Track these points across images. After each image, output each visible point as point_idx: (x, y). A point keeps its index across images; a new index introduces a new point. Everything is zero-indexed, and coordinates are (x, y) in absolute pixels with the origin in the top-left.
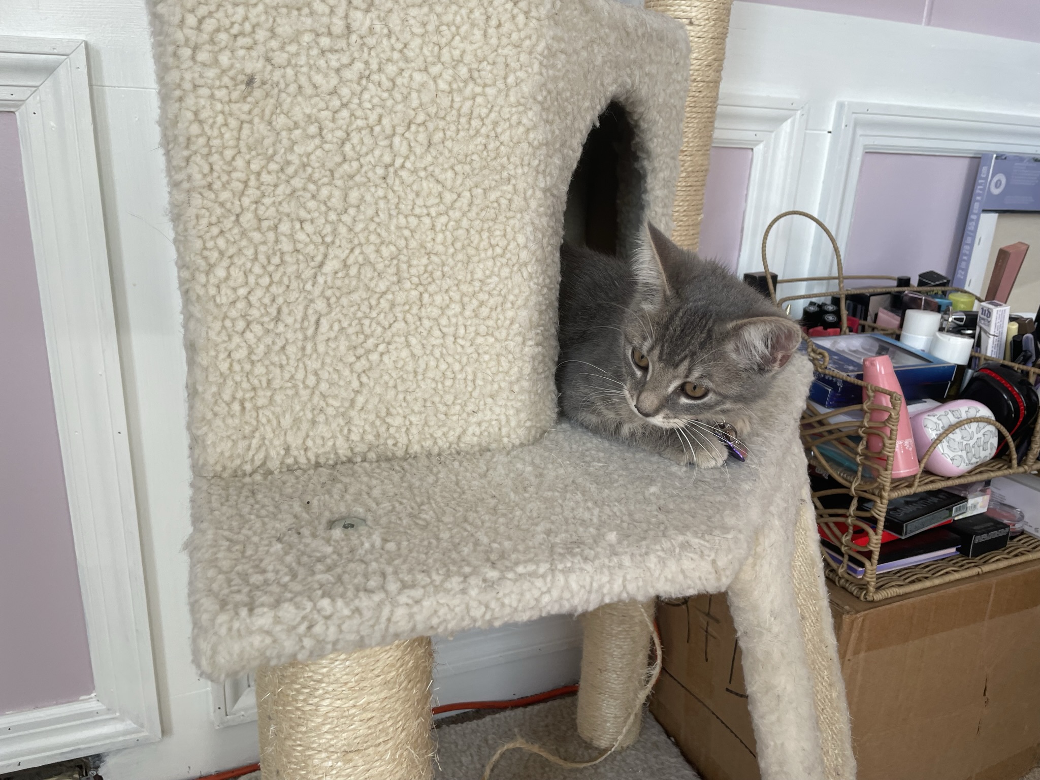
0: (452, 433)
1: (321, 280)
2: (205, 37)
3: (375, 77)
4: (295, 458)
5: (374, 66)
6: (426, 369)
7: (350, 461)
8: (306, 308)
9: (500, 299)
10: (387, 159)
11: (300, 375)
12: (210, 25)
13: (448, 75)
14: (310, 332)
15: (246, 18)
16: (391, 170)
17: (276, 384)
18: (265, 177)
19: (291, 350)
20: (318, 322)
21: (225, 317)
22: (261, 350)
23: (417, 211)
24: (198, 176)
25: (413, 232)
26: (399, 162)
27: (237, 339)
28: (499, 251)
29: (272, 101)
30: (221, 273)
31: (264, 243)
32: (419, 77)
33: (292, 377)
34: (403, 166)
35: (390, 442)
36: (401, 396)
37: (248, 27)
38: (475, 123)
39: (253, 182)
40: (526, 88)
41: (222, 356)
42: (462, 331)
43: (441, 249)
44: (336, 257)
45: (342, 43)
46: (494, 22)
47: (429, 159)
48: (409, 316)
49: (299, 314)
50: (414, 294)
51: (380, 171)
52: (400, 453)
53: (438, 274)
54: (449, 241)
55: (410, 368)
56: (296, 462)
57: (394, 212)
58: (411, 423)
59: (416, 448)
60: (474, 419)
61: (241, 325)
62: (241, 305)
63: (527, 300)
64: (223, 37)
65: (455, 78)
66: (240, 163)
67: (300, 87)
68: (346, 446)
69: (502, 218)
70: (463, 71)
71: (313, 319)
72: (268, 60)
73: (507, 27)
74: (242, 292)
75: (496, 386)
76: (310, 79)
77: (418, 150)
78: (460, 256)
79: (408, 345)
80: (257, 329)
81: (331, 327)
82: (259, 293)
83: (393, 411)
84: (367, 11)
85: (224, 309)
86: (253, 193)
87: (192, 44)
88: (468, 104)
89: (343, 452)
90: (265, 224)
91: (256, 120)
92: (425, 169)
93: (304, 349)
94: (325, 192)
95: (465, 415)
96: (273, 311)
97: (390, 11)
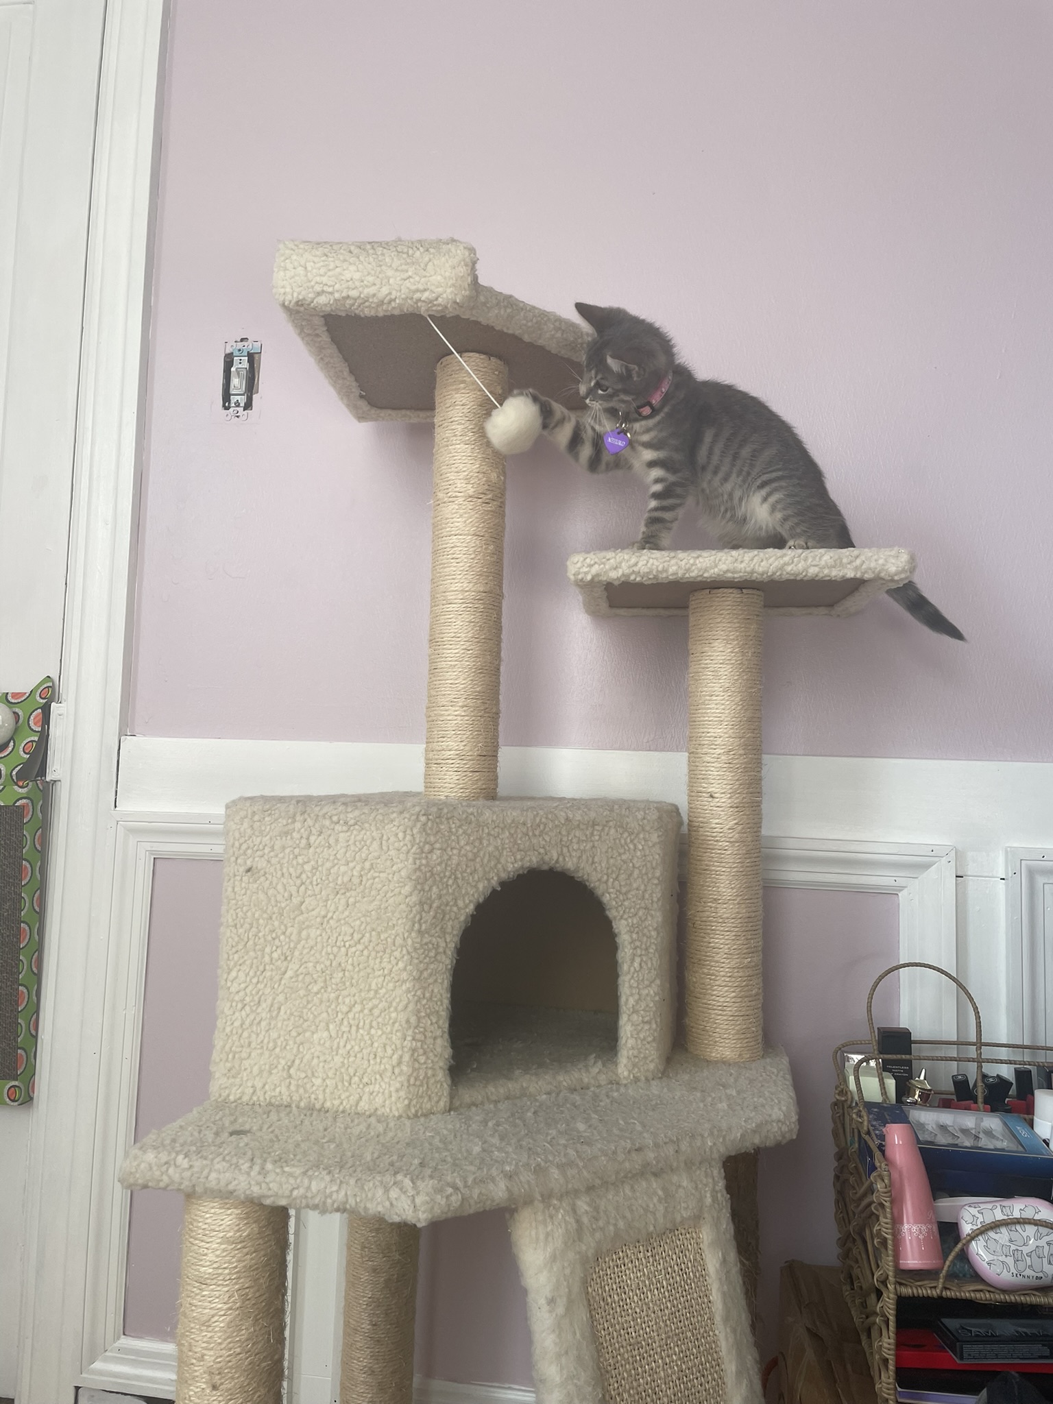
0: (352, 1097)
1: (283, 982)
2: (241, 851)
3: (320, 868)
4: (259, 1098)
5: (320, 863)
6: (338, 1047)
7: (288, 1106)
8: (274, 999)
9: (386, 1005)
10: (323, 913)
11: (266, 1041)
12: (244, 847)
13: (358, 868)
14: (274, 1014)
15: (261, 843)
16: (326, 920)
17: (253, 1045)
18: (261, 921)
19: (263, 1024)
20: (279, 1009)
21: (232, 1001)
22: (247, 1023)
23: (338, 944)
24: (230, 920)
25: (335, 956)
26: (330, 915)
27: (237, 1014)
28: (386, 972)
29: (268, 882)
30: (234, 974)
31: (256, 958)
32: (343, 869)
33: (262, 1042)
34: (332, 918)
35: (313, 1096)
36: (321, 1064)
37: (261, 847)
38: (373, 893)
39: (255, 925)
40: (403, 873)
41: (229, 1023)
42: (361, 1024)
43: (350, 967)
44: (291, 969)
45: (305, 852)
46: (385, 838)
47: (347, 913)
48: (330, 1010)
49: (269, 1002)
50: (333, 996)
51: (318, 920)
52: (318, 1106)
53: (348, 984)
54: (356, 964)
55: (327, 1045)
56: (258, 1100)
57: (325, 944)
58: (327, 1086)
59: (328, 1104)
60: (367, 1089)
61: (240, 1006)
62: (242, 994)
63: (406, 1007)
64: (249, 852)
65: (363, 869)
66: (249, 914)
67: (283, 874)
68: (287, 1093)
69: (388, 951)
70: (367, 865)
71: (276, 1006)
72: (269, 862)
73: (392, 839)
74: (243, 986)
75: (382, 1066)
76: (288, 869)
77: (340, 909)
78: (362, 974)
79: (328, 1029)
80: (247, 1008)
81: (286, 1012)
82: (250, 988)
83: (316, 1075)
84: (319, 835)
85: (232, 995)
86: (254, 929)
87: (236, 855)
88: (371, 881)
89: (286, 1099)
90: (258, 947)
91: (260, 892)
92: (345, 919)
93: (270, 1024)
94: (289, 930)
95: (361, 1086)
96: (256, 999)
97: (330, 835)
